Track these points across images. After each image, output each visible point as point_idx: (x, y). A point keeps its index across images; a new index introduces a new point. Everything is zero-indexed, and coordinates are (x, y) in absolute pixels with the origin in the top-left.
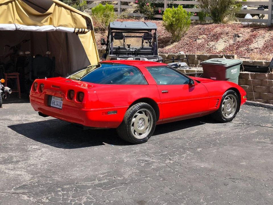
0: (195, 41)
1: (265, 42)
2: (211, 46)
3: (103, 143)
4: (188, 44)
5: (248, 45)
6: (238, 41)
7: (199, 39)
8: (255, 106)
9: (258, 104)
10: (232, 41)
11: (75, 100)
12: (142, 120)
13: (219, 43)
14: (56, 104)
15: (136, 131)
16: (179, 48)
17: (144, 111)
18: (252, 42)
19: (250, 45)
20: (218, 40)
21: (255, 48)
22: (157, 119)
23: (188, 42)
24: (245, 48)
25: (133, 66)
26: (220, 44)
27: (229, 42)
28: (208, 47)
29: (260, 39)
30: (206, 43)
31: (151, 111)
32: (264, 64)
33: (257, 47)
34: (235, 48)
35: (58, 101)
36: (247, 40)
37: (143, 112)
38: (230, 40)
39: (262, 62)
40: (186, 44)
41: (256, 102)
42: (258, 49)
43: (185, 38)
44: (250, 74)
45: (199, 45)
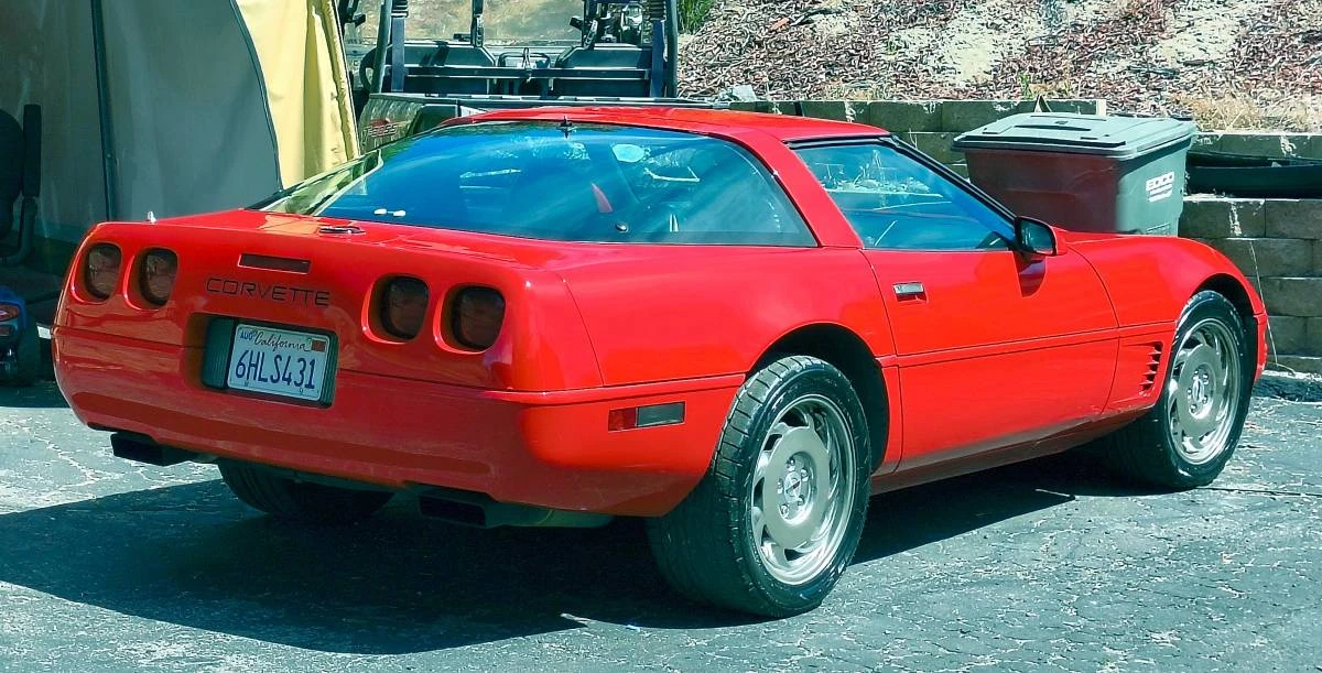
0: (802, 23)
1: (1243, 31)
2: (912, 53)
3: (564, 615)
4: (760, 44)
5: (1138, 48)
6: (1075, 25)
7: (825, 12)
8: (1283, 395)
9: (1300, 384)
10: (1035, 24)
11: (438, 338)
12: (800, 462)
13: (959, 37)
14: (269, 370)
15: (770, 531)
16: (712, 66)
17: (807, 411)
18: (1162, 31)
19: (1153, 44)
20: (946, 20)
21: (1186, 64)
22: (877, 463)
23: (762, 34)
24: (1124, 64)
25: (710, 135)
26: (969, 38)
27: (1016, 29)
28: (892, 58)
29: (1204, 13)
30: (874, 37)
31: (849, 409)
32: (1288, 148)
33: (1200, 56)
34: (1067, 64)
35: (284, 352)
36: (1126, 19)
37: (807, 418)
38: (1026, 19)
39: (1277, 138)
40: (748, 45)
41: (1285, 374)
42: (1205, 69)
43: (739, 9)
44: (1233, 209)
45: (831, 46)
